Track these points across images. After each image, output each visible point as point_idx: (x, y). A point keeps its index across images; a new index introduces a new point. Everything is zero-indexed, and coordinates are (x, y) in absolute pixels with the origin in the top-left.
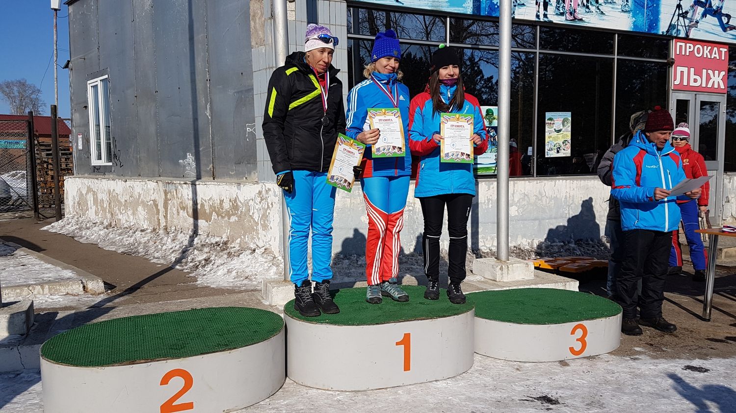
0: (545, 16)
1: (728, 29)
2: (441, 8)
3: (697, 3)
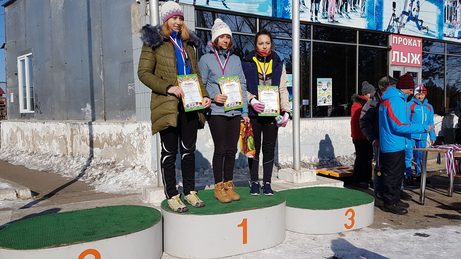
0: (316, 19)
1: (422, 29)
2: (253, 12)
3: (404, 13)
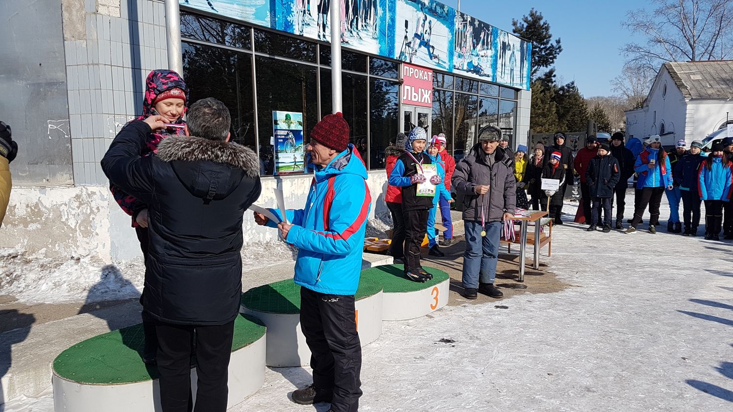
0: (324, 36)
1: (433, 58)
2: (248, 19)
3: (416, 35)
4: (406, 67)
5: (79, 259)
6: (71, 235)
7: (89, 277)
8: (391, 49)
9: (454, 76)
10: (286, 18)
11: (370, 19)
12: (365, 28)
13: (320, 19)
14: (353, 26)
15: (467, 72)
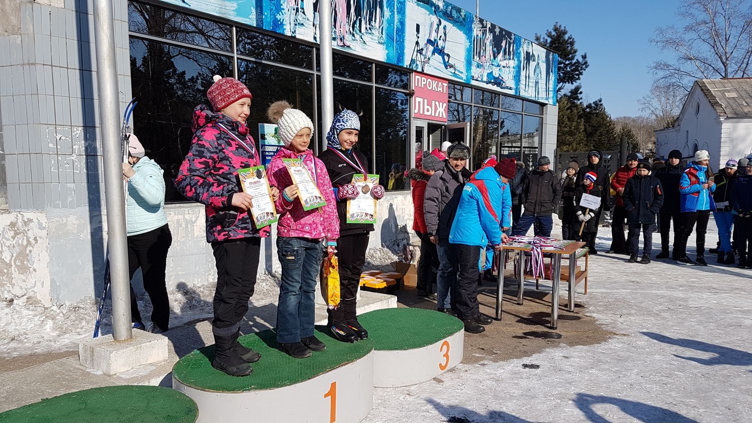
1: (448, 67)
2: (228, 16)
3: (429, 41)
4: (417, 77)
5: (12, 301)
6: (5, 271)
7: (20, 323)
8: (401, 56)
9: (472, 88)
10: (275, 16)
11: (375, 21)
12: (369, 31)
13: (316, 19)
14: (355, 29)
15: (487, 84)
